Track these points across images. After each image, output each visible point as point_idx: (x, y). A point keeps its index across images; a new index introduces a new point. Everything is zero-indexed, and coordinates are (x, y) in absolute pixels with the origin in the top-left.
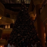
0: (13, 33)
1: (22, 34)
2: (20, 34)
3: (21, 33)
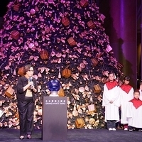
0: (7, 37)
2: (37, 40)
3: (41, 39)
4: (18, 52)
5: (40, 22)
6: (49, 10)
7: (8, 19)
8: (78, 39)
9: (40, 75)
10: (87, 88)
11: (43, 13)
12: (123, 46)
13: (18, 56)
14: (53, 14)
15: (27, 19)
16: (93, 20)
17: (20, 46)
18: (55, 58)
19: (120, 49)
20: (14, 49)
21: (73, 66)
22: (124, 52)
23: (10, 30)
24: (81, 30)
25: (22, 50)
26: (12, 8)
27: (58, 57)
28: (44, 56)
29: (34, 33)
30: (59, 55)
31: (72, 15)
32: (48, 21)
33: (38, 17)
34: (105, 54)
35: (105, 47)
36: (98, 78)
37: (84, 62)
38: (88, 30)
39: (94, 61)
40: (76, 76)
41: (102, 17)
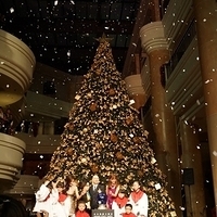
0: (63, 153)
1: (97, 156)
2: (89, 155)
4: (72, 166)
5: (91, 139)
7: (65, 137)
14: (102, 132)
16: (138, 136)
17: (74, 161)
18: (105, 171)
21: (121, 178)
23: (66, 147)
24: (128, 145)
25: (75, 165)
26: (68, 128)
27: (108, 170)
31: (120, 133)
33: (89, 135)
35: (150, 160)
37: (131, 174)
38: (134, 145)
39: (140, 173)
41: (146, 133)
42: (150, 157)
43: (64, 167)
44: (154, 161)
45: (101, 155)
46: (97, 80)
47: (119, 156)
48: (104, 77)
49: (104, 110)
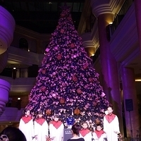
0: (38, 91)
2: (58, 91)
4: (45, 99)
5: (59, 80)
6: (64, 72)
7: (39, 79)
8: (83, 90)
9: (60, 114)
10: (91, 121)
11: (60, 75)
12: (112, 92)
13: (46, 102)
14: (67, 75)
15: (50, 78)
16: (92, 77)
17: (46, 96)
18: (69, 102)
19: (110, 95)
20: (43, 98)
21: (81, 107)
22: (112, 96)
23: (40, 86)
24: (85, 83)
25: (48, 98)
26: (41, 72)
27: (71, 102)
28: (62, 101)
29: (55, 87)
30: (72, 100)
31: (79, 75)
32: (64, 79)
33: (57, 77)
34: (101, 98)
35: (101, 94)
36: (97, 114)
37: (88, 104)
38: (89, 83)
39: (94, 103)
40: (83, 114)
41: (97, 75)
42: (101, 92)
43: (40, 100)
44: (103, 94)
45: (66, 91)
46: (61, 37)
47: (79, 91)
48: (66, 35)
49: (67, 59)
